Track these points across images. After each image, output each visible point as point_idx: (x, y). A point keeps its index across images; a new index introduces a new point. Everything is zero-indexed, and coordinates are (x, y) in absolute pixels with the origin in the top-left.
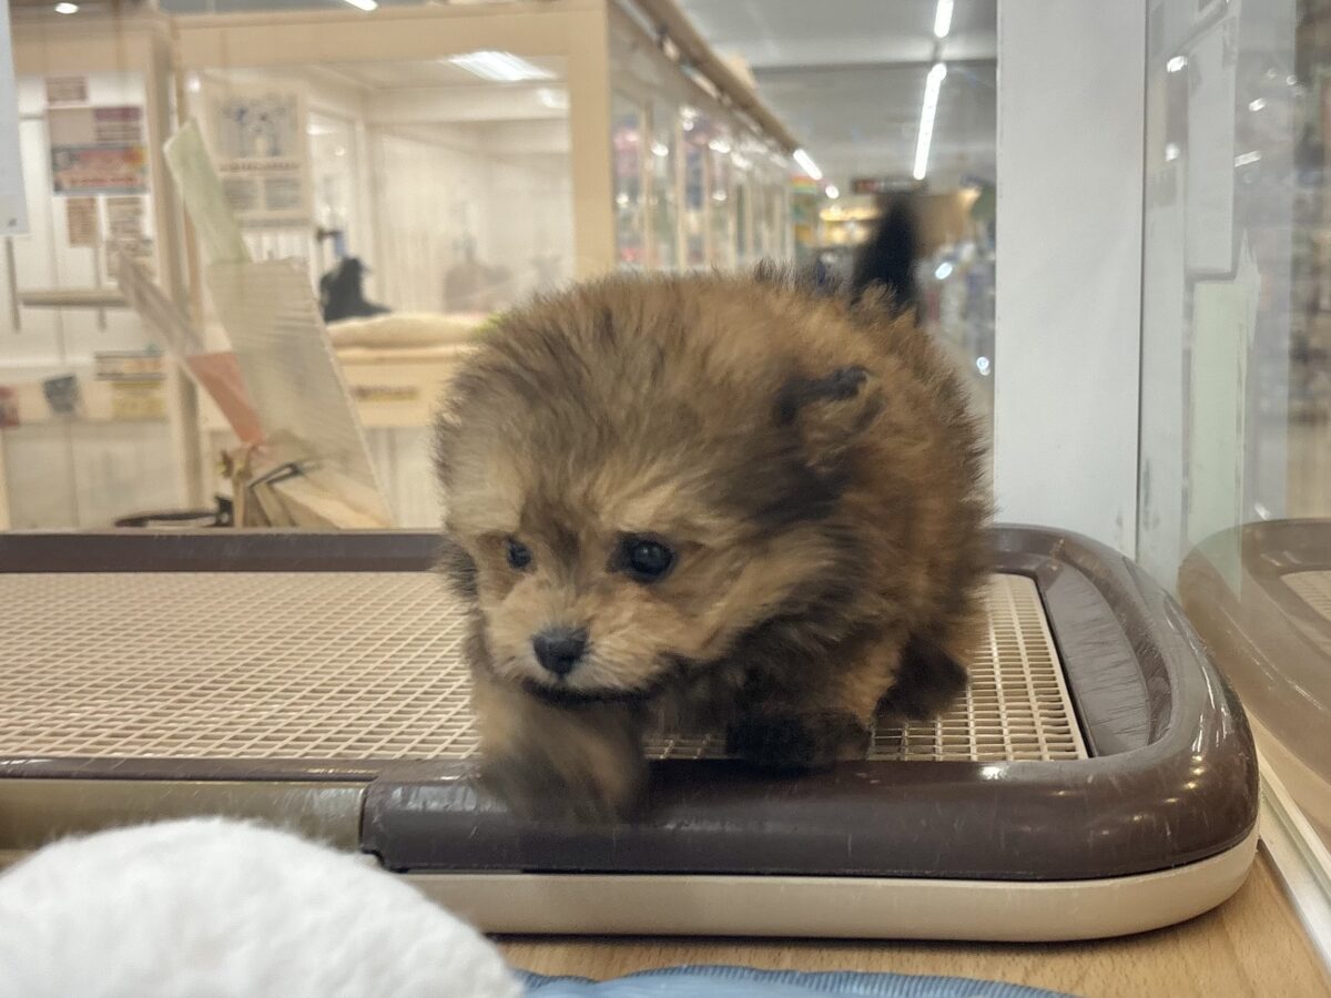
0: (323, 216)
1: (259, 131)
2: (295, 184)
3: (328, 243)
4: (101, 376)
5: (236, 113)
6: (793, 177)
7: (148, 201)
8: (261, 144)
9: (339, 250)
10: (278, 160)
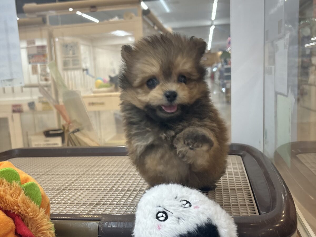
0: (84, 66)
1: (70, 49)
2: (78, 60)
3: (85, 72)
4: (40, 102)
5: (65, 46)
7: (48, 65)
8: (71, 52)
9: (87, 73)
10: (75, 56)
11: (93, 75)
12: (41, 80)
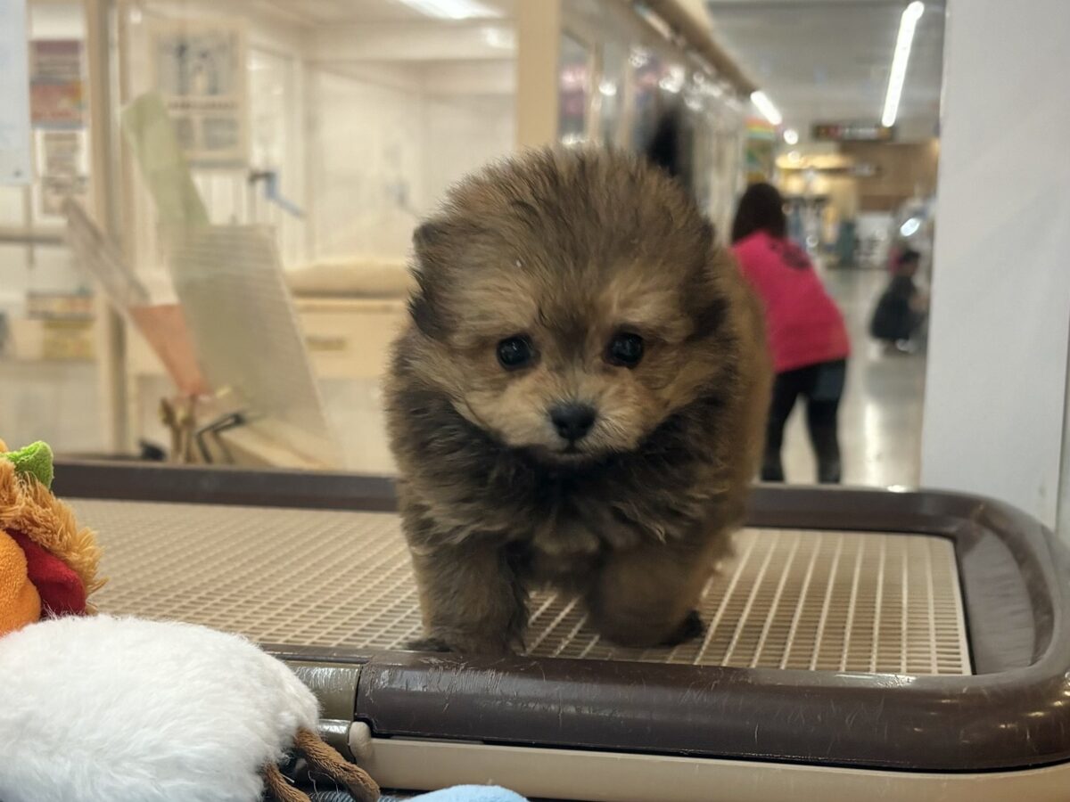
0: (256, 158)
1: (199, 68)
2: (232, 124)
3: (260, 185)
4: (33, 314)
5: (175, 49)
6: (747, 121)
7: (84, 137)
8: (200, 82)
9: (271, 193)
10: (217, 99)
11: (299, 202)
12: (47, 210)
